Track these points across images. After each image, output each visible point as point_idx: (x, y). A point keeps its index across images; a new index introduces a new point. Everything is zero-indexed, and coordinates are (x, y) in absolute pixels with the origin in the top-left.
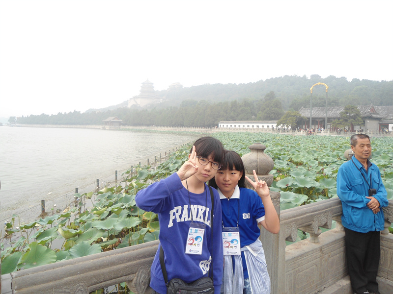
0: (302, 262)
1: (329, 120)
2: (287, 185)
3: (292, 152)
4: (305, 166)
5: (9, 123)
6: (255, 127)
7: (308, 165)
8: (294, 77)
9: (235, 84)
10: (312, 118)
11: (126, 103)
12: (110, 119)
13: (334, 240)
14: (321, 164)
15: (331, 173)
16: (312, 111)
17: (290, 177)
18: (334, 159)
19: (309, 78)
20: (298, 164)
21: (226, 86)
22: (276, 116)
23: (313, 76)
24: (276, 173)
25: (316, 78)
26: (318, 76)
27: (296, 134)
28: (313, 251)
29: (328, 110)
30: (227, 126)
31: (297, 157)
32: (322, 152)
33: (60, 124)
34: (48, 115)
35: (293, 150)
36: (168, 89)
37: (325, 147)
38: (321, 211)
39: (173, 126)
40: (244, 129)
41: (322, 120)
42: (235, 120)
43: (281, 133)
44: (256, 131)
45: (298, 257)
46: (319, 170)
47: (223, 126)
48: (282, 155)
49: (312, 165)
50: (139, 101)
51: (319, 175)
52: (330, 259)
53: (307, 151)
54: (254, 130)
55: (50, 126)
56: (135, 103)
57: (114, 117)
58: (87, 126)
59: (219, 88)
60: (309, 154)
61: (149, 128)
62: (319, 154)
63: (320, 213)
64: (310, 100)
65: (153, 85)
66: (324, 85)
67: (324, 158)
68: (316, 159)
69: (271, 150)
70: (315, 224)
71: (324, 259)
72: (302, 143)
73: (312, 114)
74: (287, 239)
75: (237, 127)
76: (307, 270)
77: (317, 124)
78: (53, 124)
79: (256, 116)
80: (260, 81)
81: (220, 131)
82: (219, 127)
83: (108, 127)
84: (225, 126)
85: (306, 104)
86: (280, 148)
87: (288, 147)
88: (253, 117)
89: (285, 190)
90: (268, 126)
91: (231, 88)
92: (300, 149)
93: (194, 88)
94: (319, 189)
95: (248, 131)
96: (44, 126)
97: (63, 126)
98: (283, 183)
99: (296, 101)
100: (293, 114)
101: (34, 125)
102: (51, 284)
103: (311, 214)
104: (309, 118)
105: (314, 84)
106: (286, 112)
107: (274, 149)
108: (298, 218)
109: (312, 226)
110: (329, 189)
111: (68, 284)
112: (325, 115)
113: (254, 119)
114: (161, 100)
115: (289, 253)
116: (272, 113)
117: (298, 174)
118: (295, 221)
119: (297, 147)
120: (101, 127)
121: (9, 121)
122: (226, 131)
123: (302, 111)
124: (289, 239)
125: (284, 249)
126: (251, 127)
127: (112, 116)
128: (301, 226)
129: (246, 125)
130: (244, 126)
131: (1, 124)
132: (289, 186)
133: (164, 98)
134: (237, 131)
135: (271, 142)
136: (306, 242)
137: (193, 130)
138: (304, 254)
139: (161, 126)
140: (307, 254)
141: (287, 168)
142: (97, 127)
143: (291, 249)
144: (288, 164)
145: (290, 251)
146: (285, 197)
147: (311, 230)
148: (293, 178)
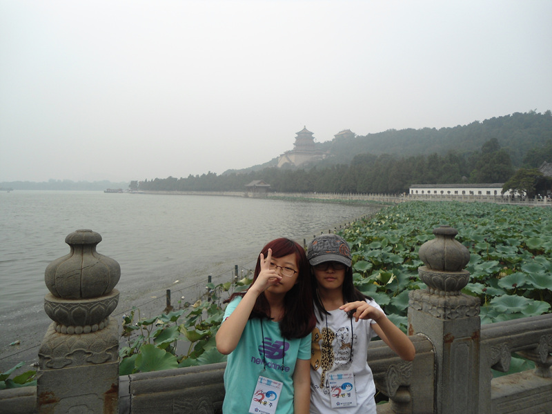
0: (521, 404)
2: (514, 285)
3: (526, 233)
4: (547, 255)
5: (130, 189)
6: (467, 193)
8: (529, 114)
9: (434, 128)
11: (275, 161)
12: (255, 183)
17: (521, 273)
20: (536, 252)
22: (502, 176)
24: (498, 266)
27: (535, 205)
30: (423, 192)
31: (535, 241)
33: (191, 190)
34: (176, 179)
35: (529, 230)
36: (333, 140)
39: (342, 192)
40: (449, 197)
42: (436, 183)
43: (509, 203)
44: (468, 200)
45: (513, 395)
47: (417, 192)
48: (510, 237)
50: (293, 158)
54: (466, 197)
55: (179, 192)
56: (288, 162)
57: (259, 181)
58: (225, 193)
59: (408, 135)
61: (306, 196)
65: (313, 136)
69: (491, 229)
70: (542, 349)
72: (545, 219)
74: (494, 367)
75: (439, 193)
79: (468, 176)
80: (473, 123)
81: (412, 199)
82: (410, 193)
83: (252, 194)
84: (420, 193)
85: (551, 157)
86: (506, 226)
87: (520, 224)
88: (464, 178)
89: (510, 292)
90: (488, 193)
91: (428, 133)
92: (540, 228)
93: (371, 137)
95: (457, 199)
96: (172, 192)
97: (195, 192)
98: (509, 281)
99: (534, 152)
100: (529, 173)
101: (160, 192)
102: (172, 393)
103: (533, 332)
106: (517, 169)
107: (497, 227)
108: (512, 336)
109: (536, 350)
111: (190, 395)
113: (466, 182)
114: (324, 156)
115: (499, 389)
116: (494, 172)
117: (533, 269)
118: (506, 340)
119: (534, 226)
120: (242, 194)
121: (130, 186)
122: (421, 199)
123: (545, 168)
124: (497, 367)
125: (489, 381)
126: (460, 193)
127: (256, 180)
128: (517, 349)
129: (453, 191)
130: (449, 192)
131: (120, 191)
132: (519, 287)
133: (328, 152)
134: (438, 200)
135: (493, 216)
136: (530, 374)
137: (370, 197)
138: (524, 392)
139: (323, 192)
140: (527, 393)
141: (517, 258)
142: (237, 194)
143: (503, 383)
144: (519, 253)
145: (501, 385)
146: (511, 303)
147: (536, 357)
148: (526, 275)
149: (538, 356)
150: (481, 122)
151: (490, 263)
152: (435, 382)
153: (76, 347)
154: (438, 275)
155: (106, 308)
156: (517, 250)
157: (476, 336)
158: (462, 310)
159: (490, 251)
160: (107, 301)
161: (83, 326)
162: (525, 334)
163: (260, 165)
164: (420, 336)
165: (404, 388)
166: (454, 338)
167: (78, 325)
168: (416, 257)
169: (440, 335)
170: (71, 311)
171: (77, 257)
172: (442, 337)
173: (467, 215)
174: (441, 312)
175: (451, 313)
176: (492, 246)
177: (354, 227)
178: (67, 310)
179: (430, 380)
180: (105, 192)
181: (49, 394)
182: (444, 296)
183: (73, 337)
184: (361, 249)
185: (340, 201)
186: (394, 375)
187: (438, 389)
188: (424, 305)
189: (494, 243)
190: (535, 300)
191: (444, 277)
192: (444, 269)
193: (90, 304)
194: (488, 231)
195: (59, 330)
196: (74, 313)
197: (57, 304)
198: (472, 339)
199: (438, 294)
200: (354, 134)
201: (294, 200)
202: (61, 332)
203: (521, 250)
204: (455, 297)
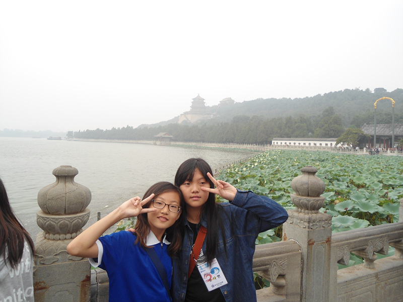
0: (356, 286)
1: (397, 138)
2: (346, 209)
3: (353, 173)
4: (367, 188)
5: (67, 137)
6: (312, 145)
7: (371, 187)
8: (355, 90)
9: (290, 98)
10: (377, 136)
11: (177, 118)
12: (161, 134)
13: (392, 267)
14: (386, 187)
15: (397, 197)
16: (377, 128)
17: (350, 201)
18: (401, 182)
19: (373, 92)
20: (359, 186)
21: (280, 100)
22: (336, 133)
23: (377, 90)
24: (334, 196)
25: (380, 92)
26: (382, 90)
28: (368, 276)
29: (395, 127)
30: (281, 143)
31: (359, 179)
32: (388, 173)
33: (113, 139)
34: (103, 130)
35: (355, 171)
36: (219, 105)
37: (391, 169)
38: (376, 236)
39: (224, 142)
40: (299, 147)
41: (388, 138)
42: (290, 137)
43: (341, 152)
44: (313, 149)
45: (351, 281)
46: (384, 194)
47: (277, 143)
48: (342, 176)
49: (376, 188)
50: (189, 117)
51: (383, 200)
52: (388, 287)
53: (370, 172)
54: (311, 148)
55: (105, 140)
56: (186, 119)
57: (165, 133)
58: (139, 142)
59: (272, 103)
60: (372, 176)
62: (384, 176)
63: (376, 238)
64: (374, 116)
65: (204, 101)
66: (390, 100)
67: (390, 181)
68: (381, 182)
69: (329, 170)
70: (370, 249)
71: (380, 286)
72: (365, 164)
73: (377, 131)
74: (339, 262)
75: (292, 144)
76: (361, 296)
77: (383, 143)
78: (107, 139)
79: (313, 132)
80: (317, 95)
81: (274, 148)
82: (273, 144)
83: (159, 142)
84: (279, 144)
85: (369, 120)
86: (339, 168)
87: (349, 167)
88: (310, 134)
89: (343, 214)
90: (327, 144)
91: (285, 102)
92: (362, 170)
93: (246, 104)
94: (382, 215)
95: (305, 149)
96: (99, 140)
97: (116, 141)
98: (342, 206)
99: (358, 117)
100: (354, 132)
101: (90, 140)
103: (365, 238)
104: (373, 136)
105: (379, 98)
106: (346, 129)
107: (333, 169)
108: (351, 241)
109: (366, 250)
110: (395, 215)
112: (391, 132)
113: (311, 137)
114: (212, 116)
115: (342, 276)
116: (331, 130)
117: (358, 197)
118: (347, 244)
119: (358, 168)
120: (152, 142)
121: (67, 135)
122: (280, 148)
123: (365, 128)
124: (341, 262)
125: (336, 272)
126: (307, 144)
127: (163, 132)
128: (354, 249)
129: (302, 143)
130: (299, 144)
131: (60, 139)
132: (349, 210)
133: (215, 113)
134: (292, 149)
135: (330, 161)
136: (361, 267)
137: (245, 146)
138: (357, 278)
139: (211, 142)
140: (360, 278)
141: (346, 190)
142: (148, 142)
143: (344, 273)
144: (348, 186)
145: (343, 274)
146: (343, 221)
147: (366, 255)
148: (353, 202)
149: (367, 254)
150: (322, 95)
151: (328, 193)
152: (302, 272)
153: (61, 249)
154: (304, 199)
155: (82, 221)
156: (347, 185)
157: (329, 241)
158: (320, 223)
159: (328, 185)
160: (83, 216)
161: (66, 234)
162: (359, 239)
163: (165, 122)
164: (292, 241)
165: (282, 276)
166: (314, 242)
167: (62, 234)
168: (278, 189)
169: (306, 240)
170: (58, 223)
171: (61, 185)
172: (307, 241)
173: (313, 160)
174: (306, 224)
175: (313, 225)
176: (330, 182)
177: (234, 167)
178: (55, 223)
179: (298, 271)
180: (48, 139)
181: (41, 283)
182: (308, 213)
183: (59, 242)
184: (239, 183)
185: (223, 149)
186: (275, 267)
187: (304, 277)
188: (295, 220)
189: (331, 179)
190: (359, 219)
191: (309, 201)
192: (308, 196)
193: (72, 218)
194: (327, 171)
195: (48, 237)
196: (60, 225)
197: (48, 218)
198: (326, 242)
199: (304, 213)
200: (233, 101)
201: (190, 147)
202: (49, 239)
203: (349, 185)
204: (315, 214)
